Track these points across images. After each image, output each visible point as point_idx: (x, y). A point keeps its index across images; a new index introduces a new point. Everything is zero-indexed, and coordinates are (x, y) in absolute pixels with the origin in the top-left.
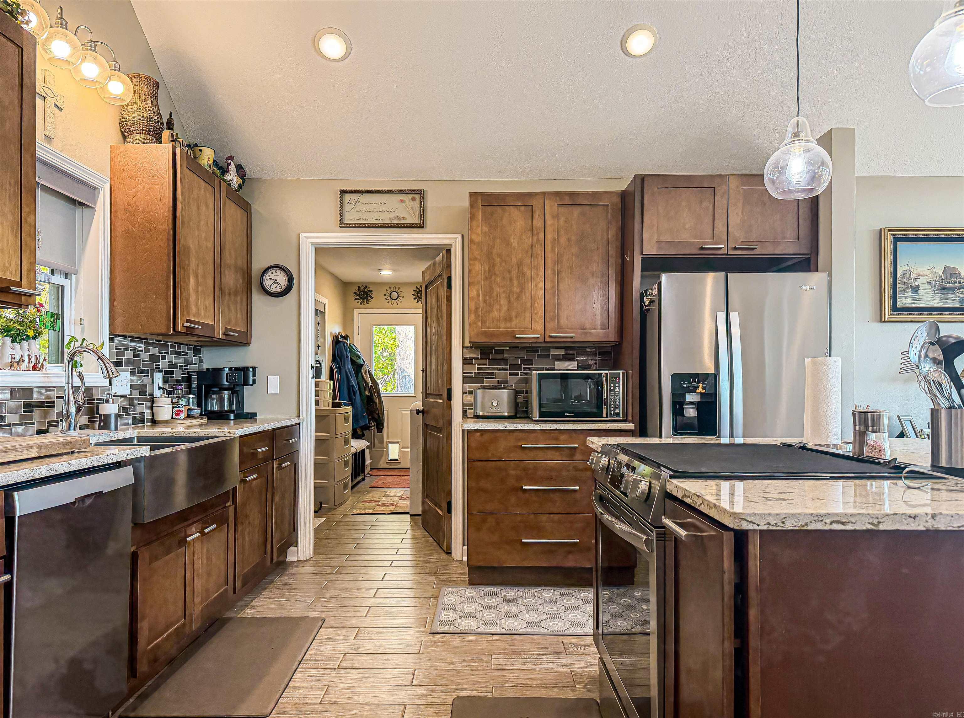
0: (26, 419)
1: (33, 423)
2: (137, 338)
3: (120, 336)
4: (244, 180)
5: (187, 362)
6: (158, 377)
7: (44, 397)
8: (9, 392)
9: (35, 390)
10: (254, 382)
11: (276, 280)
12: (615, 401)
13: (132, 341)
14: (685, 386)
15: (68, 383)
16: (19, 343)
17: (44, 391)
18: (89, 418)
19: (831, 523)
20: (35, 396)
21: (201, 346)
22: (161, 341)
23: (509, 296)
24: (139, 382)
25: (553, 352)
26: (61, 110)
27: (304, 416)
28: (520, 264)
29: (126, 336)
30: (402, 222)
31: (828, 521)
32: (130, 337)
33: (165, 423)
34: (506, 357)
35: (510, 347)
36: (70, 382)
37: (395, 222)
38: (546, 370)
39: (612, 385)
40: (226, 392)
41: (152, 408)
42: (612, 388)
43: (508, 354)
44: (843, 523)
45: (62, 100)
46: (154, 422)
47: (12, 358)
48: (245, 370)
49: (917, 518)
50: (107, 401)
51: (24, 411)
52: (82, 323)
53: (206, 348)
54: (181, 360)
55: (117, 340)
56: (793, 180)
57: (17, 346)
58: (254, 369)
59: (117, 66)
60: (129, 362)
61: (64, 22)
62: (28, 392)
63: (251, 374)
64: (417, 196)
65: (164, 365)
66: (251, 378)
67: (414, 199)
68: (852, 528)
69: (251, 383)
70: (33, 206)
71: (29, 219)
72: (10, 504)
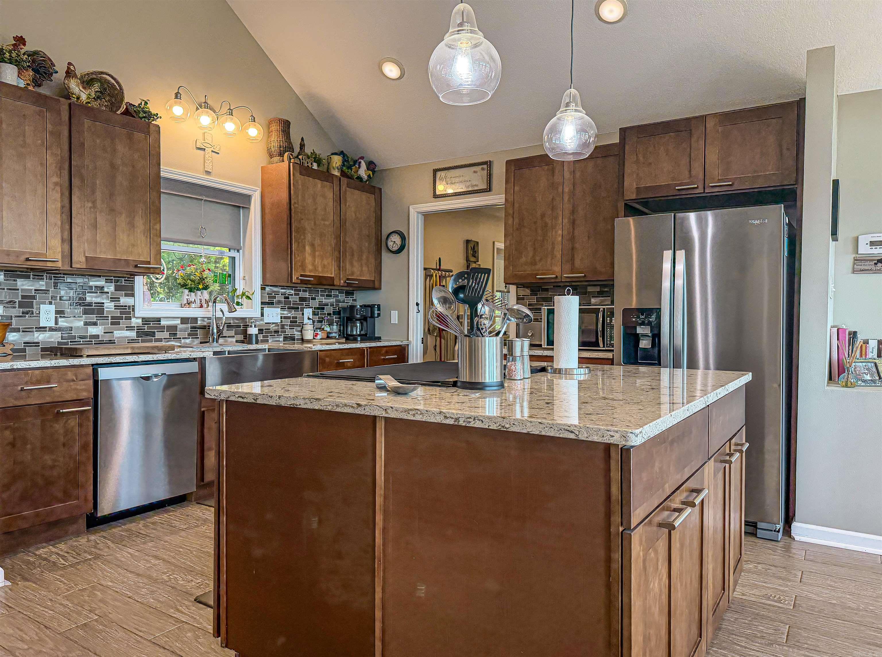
0: (193, 334)
1: (198, 338)
2: (286, 287)
3: (271, 286)
4: (374, 171)
5: (338, 301)
6: (308, 312)
7: (206, 323)
8: (180, 320)
9: (199, 319)
10: (379, 315)
11: (394, 242)
12: (611, 333)
13: (282, 289)
14: (634, 319)
15: (213, 315)
16: (194, 292)
17: (206, 320)
18: (244, 336)
19: (238, 397)
20: (199, 322)
21: (354, 290)
22: (311, 288)
23: (534, 244)
24: (289, 314)
25: (590, 289)
26: (218, 153)
27: (411, 340)
28: (543, 216)
29: (277, 286)
30: (476, 188)
31: (237, 396)
32: (280, 286)
33: (309, 341)
34: (550, 295)
35: (554, 286)
36: (214, 315)
37: (470, 189)
38: (583, 306)
39: (608, 319)
40: (358, 322)
41: (301, 331)
42: (608, 321)
43: (553, 292)
44: (242, 398)
45: (218, 147)
46: (303, 340)
47: (187, 301)
48: (372, 307)
49: (272, 398)
50: (251, 326)
51: (191, 331)
52: (245, 279)
53: (358, 292)
54: (332, 300)
55: (268, 289)
56: (566, 144)
57: (193, 294)
58: (379, 306)
59: (253, 118)
60: (279, 302)
61: (206, 105)
62: (195, 320)
63: (376, 309)
64: (485, 166)
65: (315, 304)
66: (376, 312)
67: (483, 169)
68: (246, 401)
69: (376, 316)
70: (158, 219)
71: (155, 227)
72: (95, 373)
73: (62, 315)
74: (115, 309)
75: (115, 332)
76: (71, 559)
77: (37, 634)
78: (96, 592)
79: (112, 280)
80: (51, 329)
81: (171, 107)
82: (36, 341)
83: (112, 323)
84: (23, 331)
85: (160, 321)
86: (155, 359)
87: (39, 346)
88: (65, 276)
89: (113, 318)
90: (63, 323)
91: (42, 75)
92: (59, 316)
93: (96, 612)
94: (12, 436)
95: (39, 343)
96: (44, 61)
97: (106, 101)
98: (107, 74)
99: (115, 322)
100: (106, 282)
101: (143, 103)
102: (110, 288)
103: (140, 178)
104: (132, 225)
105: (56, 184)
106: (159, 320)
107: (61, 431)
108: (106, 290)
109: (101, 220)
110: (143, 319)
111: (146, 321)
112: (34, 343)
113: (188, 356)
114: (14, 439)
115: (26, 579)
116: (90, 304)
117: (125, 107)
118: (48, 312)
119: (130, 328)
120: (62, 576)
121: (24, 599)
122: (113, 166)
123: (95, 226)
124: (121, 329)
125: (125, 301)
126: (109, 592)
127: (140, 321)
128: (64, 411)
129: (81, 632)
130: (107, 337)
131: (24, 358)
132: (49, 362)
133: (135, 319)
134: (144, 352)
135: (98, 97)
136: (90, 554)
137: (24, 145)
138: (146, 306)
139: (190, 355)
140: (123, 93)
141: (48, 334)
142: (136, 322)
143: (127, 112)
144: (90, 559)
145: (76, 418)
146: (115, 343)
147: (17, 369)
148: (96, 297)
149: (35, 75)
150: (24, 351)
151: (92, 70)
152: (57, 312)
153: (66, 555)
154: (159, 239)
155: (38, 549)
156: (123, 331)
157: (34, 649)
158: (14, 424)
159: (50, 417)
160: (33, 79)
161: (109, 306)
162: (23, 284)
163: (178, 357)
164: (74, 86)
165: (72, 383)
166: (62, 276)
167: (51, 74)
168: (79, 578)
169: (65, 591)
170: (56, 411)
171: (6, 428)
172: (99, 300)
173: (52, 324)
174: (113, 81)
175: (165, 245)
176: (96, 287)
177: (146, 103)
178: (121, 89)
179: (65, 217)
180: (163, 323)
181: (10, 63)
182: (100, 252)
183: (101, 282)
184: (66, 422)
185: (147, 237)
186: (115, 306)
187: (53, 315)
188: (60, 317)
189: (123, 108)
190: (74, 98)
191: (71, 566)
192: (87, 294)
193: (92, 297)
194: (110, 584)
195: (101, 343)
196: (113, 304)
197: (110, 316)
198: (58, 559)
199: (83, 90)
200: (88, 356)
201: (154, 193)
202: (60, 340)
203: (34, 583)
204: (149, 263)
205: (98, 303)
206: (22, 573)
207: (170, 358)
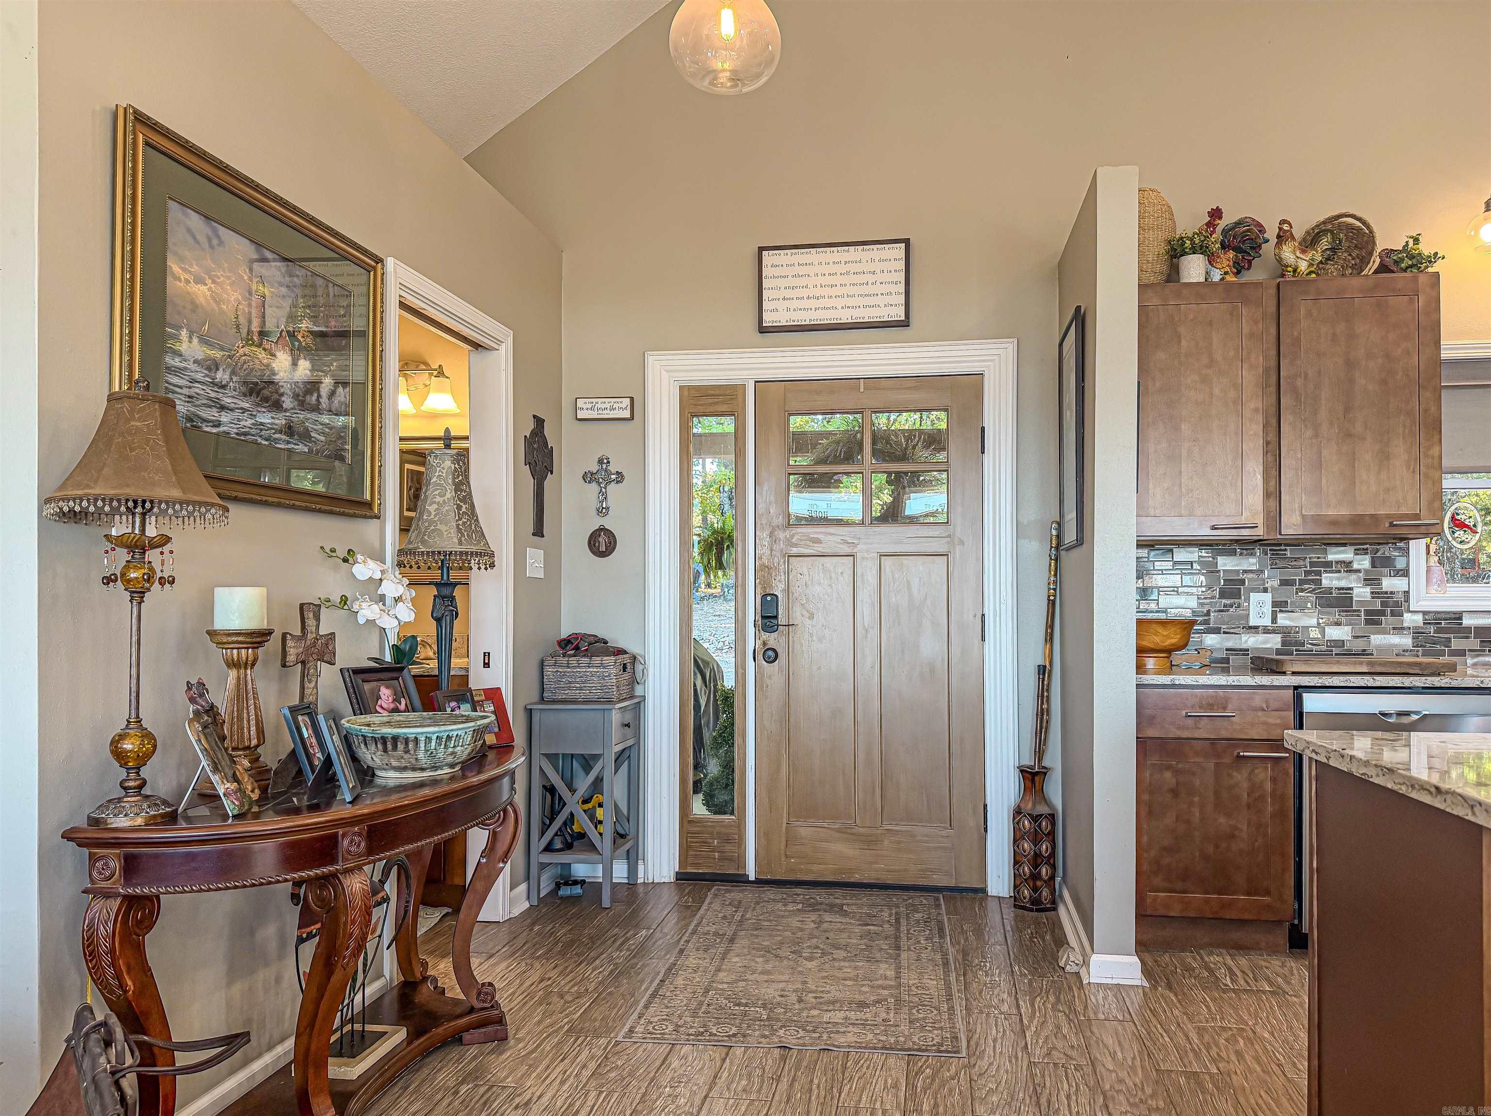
70: (1437, 437)
71: (1431, 452)
72: (1298, 701)
73: (1284, 609)
74: (1373, 598)
75: (1372, 637)
76: (1242, 982)
77: (1134, 1058)
78: (1240, 1039)
79: (1367, 549)
80: (1266, 630)
81: (1477, 229)
82: (1244, 646)
83: (1368, 622)
84: (1225, 633)
85: (1460, 618)
86: (1407, 685)
87: (1248, 654)
88: (1288, 548)
89: (1368, 613)
90: (1283, 620)
91: (1245, 252)
92: (1278, 609)
93: (1220, 1065)
94: (1174, 781)
95: (1248, 650)
96: (1248, 230)
97: (1353, 259)
98: (1346, 216)
99: (1373, 618)
100: (1356, 554)
101: (1411, 242)
102: (1363, 563)
103: (1400, 374)
104: (1384, 457)
105: (1256, 410)
106: (1458, 616)
107: (1245, 785)
108: (1355, 566)
109: (1329, 453)
110: (1425, 613)
111: (1434, 618)
112: (1241, 650)
113: (1478, 683)
114: (1177, 783)
115: (1169, 987)
116: (1329, 590)
117: (1378, 260)
118: (1261, 604)
119: (1399, 629)
120: (1214, 1000)
121: (1150, 1010)
122: (1350, 364)
123: (1318, 465)
124: (1385, 632)
125: (1389, 583)
126: (1257, 1047)
127: (1419, 618)
128: (1245, 754)
129: (1182, 1080)
130: (1359, 645)
131: (1226, 671)
132: (1224, 678)
133: (1410, 614)
134: (1393, 671)
135: (1328, 259)
136: (1271, 984)
137: (1212, 363)
138: (1434, 592)
139: (1482, 682)
140: (1373, 237)
141: (1261, 637)
142: (1410, 619)
143: (1383, 268)
144: (1264, 992)
145: (1266, 768)
146: (1373, 654)
147: (1180, 684)
148: (1338, 579)
149: (1236, 255)
150: (1227, 660)
151: (1322, 219)
152: (1275, 604)
153: (1239, 973)
154: (1439, 473)
155: (1211, 954)
156: (1389, 636)
157: (1117, 1074)
158: (1177, 764)
159: (1227, 760)
160: (1234, 263)
161: (1362, 593)
162: (1225, 563)
163: (1455, 684)
164: (1288, 254)
165: (1260, 713)
166: (1283, 548)
167: (1260, 247)
168: (1232, 1012)
169: (1204, 1020)
170: (1235, 754)
171: (1169, 767)
172: (1343, 584)
173: (1267, 621)
174: (1358, 224)
175: (1449, 482)
176: (1337, 562)
177: (1416, 240)
178: (1371, 232)
179: (1270, 458)
180: (1467, 621)
181: (1194, 253)
182: (1328, 506)
183: (1346, 554)
184: (1253, 771)
185: (1414, 472)
186: (1372, 593)
187: (1268, 609)
188: (1281, 611)
189: (1375, 262)
190: (1290, 272)
191: (1234, 990)
192: (1323, 575)
193: (1331, 579)
194: (1266, 1035)
195: (1349, 654)
196: (1368, 589)
197: (1363, 609)
198: (1226, 976)
199: (1302, 256)
200: (1294, 673)
201: (1428, 394)
202: (1279, 646)
203: (1176, 995)
204: (1417, 517)
205: (1342, 589)
206: (1171, 978)
207: (1438, 685)
